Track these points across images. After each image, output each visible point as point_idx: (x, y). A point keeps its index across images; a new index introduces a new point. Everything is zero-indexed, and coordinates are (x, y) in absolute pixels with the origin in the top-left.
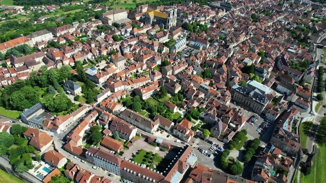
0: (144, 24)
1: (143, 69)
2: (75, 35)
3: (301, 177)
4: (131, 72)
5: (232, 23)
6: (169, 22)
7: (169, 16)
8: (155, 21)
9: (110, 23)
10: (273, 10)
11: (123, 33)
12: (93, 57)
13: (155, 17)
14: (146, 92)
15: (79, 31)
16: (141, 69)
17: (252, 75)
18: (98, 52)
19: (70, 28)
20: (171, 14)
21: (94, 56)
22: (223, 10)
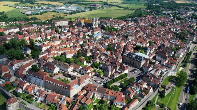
0: (77, 26)
1: (71, 45)
2: (33, 30)
3: (158, 98)
4: (63, 46)
5: (136, 28)
6: (93, 26)
7: (93, 22)
8: (85, 25)
9: (56, 25)
10: (168, 24)
11: (63, 30)
12: (42, 40)
13: (84, 23)
14: (69, 54)
15: (36, 29)
16: (70, 45)
17: (140, 51)
18: (45, 37)
19: (30, 27)
20: (94, 21)
21: (42, 38)
22: (132, 22)
